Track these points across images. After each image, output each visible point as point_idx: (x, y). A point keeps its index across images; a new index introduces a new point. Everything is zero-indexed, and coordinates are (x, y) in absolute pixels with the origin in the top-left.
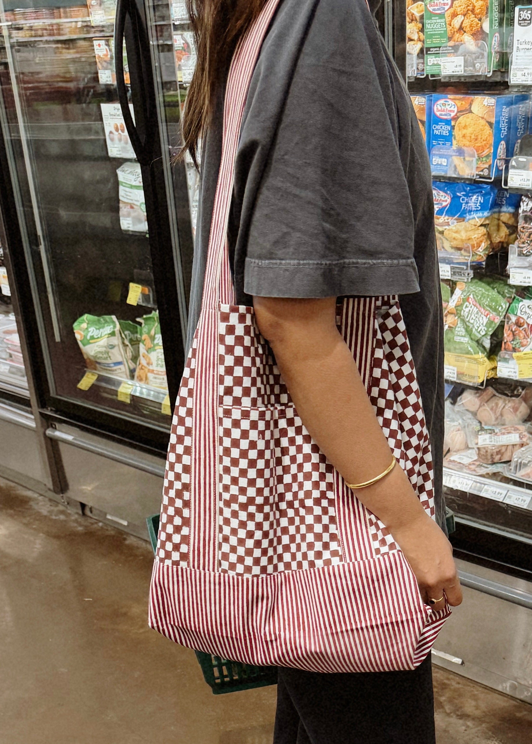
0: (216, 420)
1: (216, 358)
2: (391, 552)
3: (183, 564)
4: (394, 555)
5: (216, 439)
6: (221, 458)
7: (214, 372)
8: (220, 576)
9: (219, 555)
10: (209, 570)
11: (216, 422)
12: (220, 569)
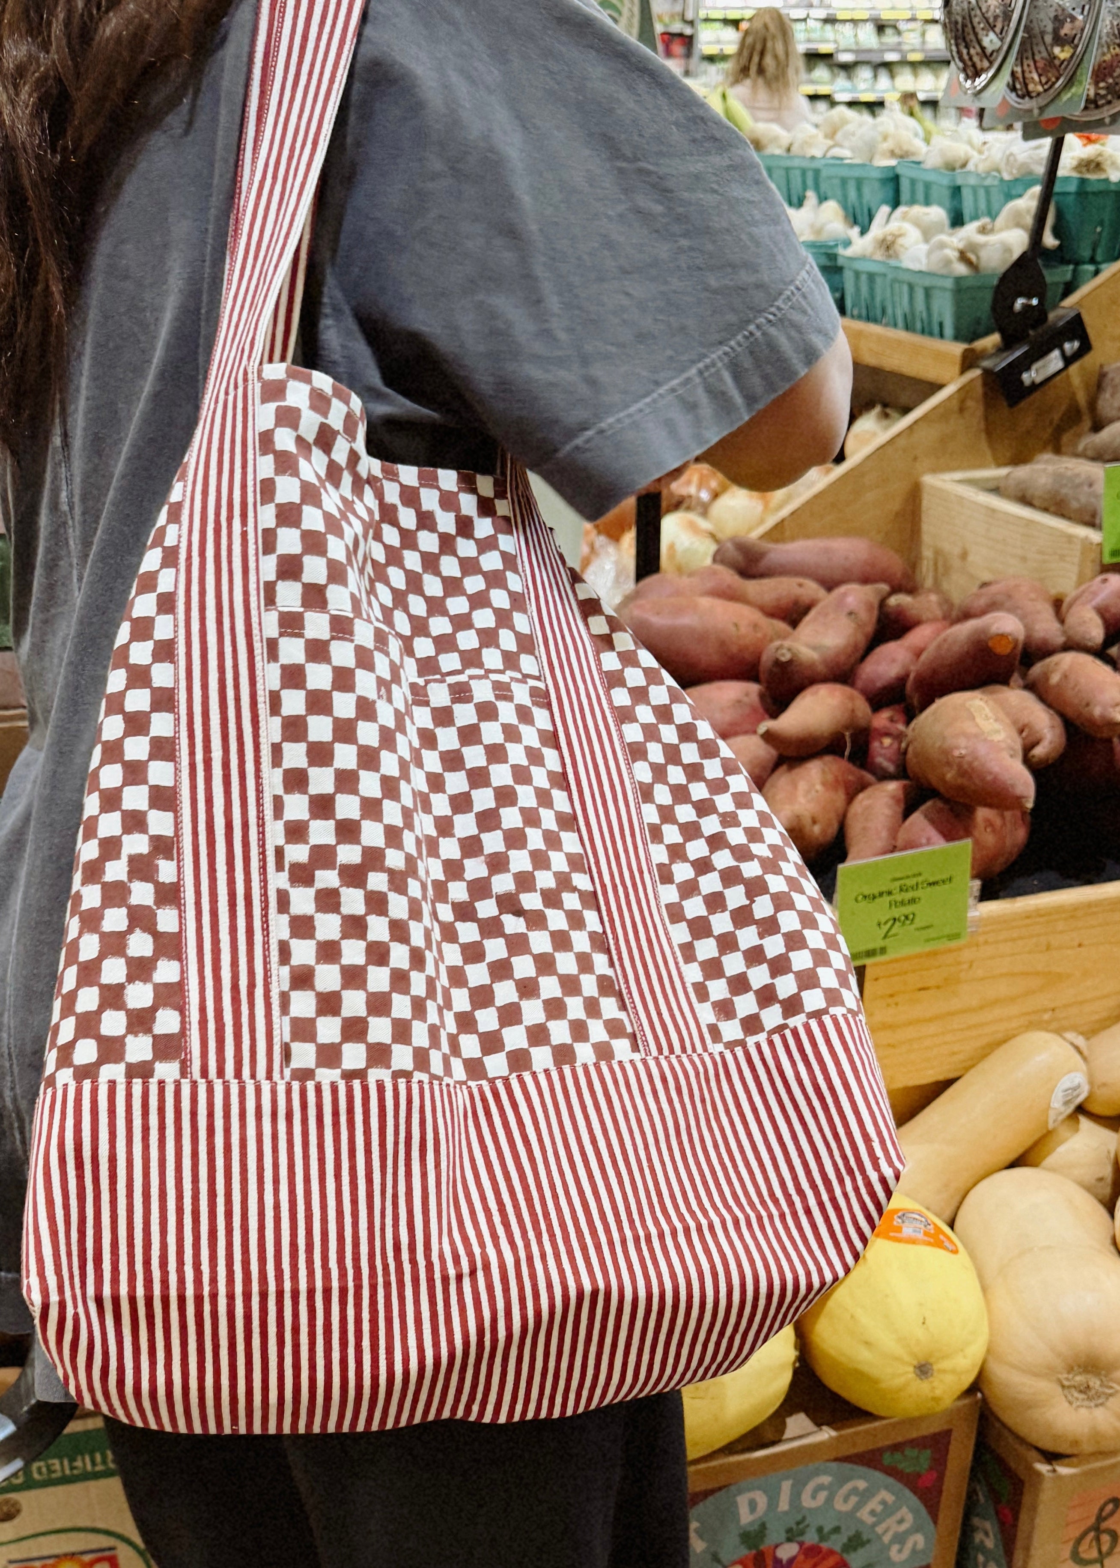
0: (257, 645)
1: (250, 489)
2: (751, 1041)
3: (167, 1071)
4: (758, 1046)
5: (260, 699)
6: (277, 750)
7: (244, 522)
8: (289, 1092)
9: (283, 1029)
10: (253, 1076)
11: (257, 652)
12: (287, 1072)
